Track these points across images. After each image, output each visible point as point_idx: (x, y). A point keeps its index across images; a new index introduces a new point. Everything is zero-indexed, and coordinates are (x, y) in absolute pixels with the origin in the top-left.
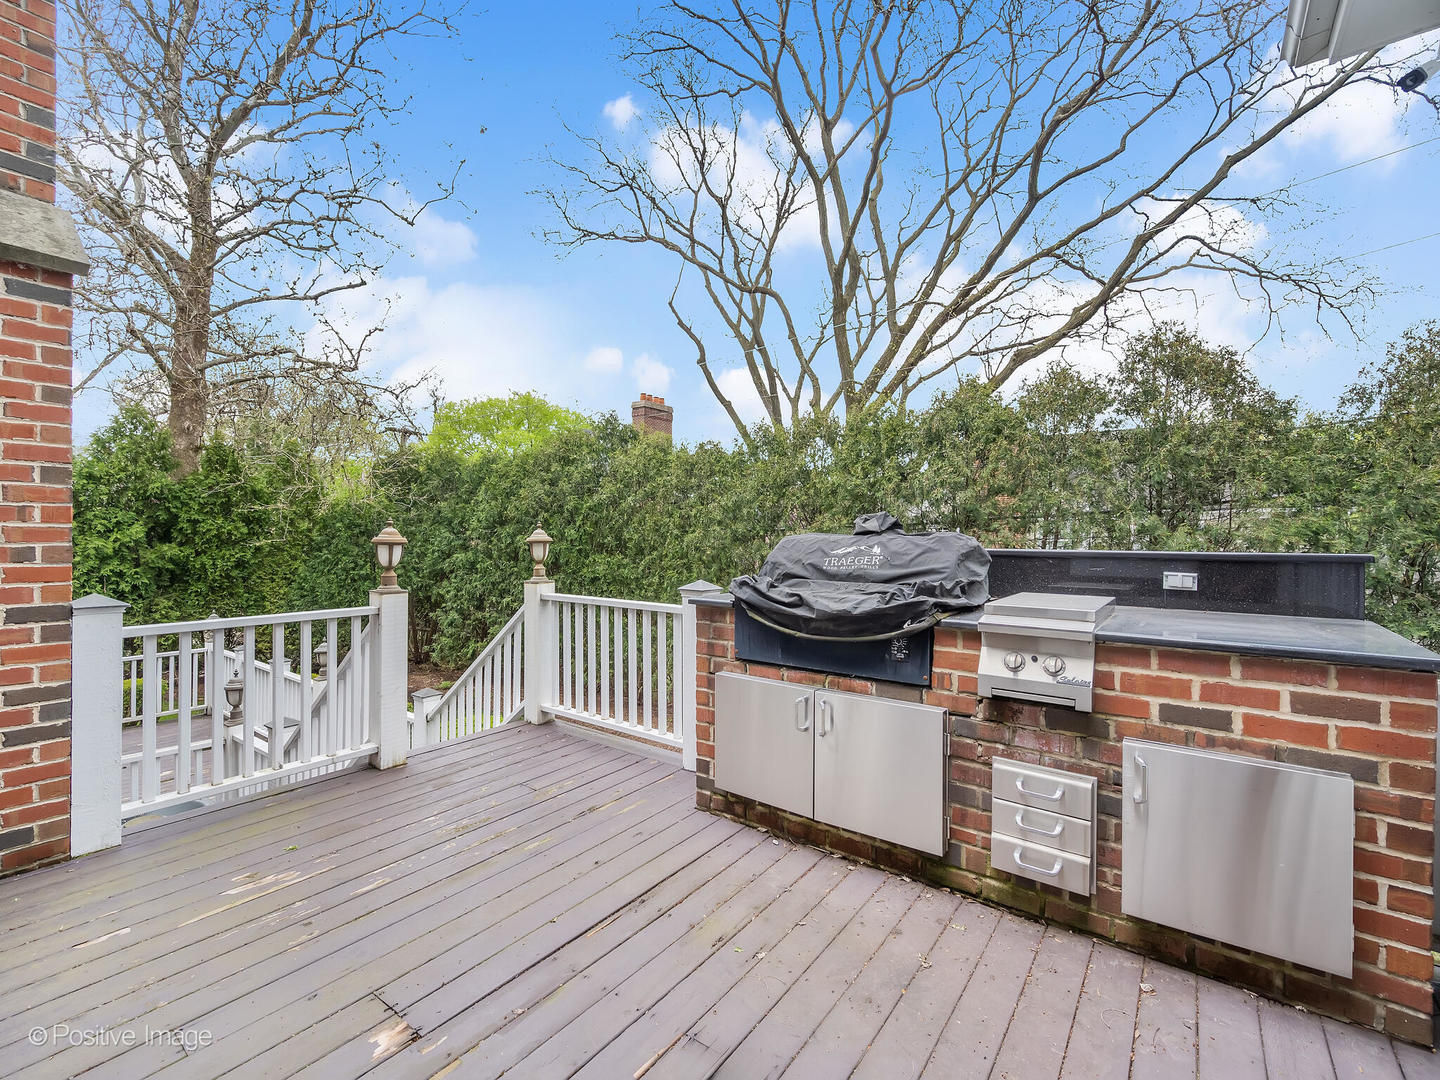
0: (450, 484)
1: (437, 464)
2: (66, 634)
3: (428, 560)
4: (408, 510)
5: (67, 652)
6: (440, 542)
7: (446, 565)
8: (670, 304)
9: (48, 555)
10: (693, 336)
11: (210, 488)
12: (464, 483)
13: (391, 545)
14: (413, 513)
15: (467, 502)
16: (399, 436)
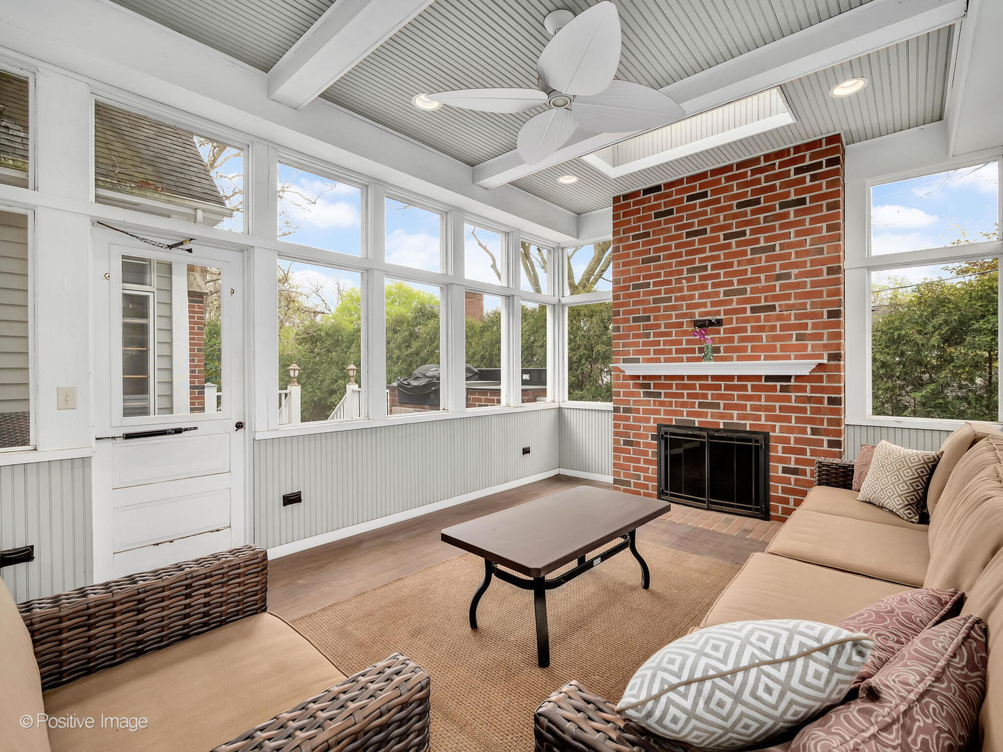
0: (337, 343)
1: (330, 332)
2: (203, 393)
3: (326, 383)
4: (315, 357)
5: (203, 398)
6: (332, 374)
7: (335, 387)
8: (473, 233)
9: (199, 372)
10: (487, 251)
11: (212, 347)
12: (344, 342)
13: (294, 370)
14: (318, 358)
15: (346, 353)
16: (312, 315)
